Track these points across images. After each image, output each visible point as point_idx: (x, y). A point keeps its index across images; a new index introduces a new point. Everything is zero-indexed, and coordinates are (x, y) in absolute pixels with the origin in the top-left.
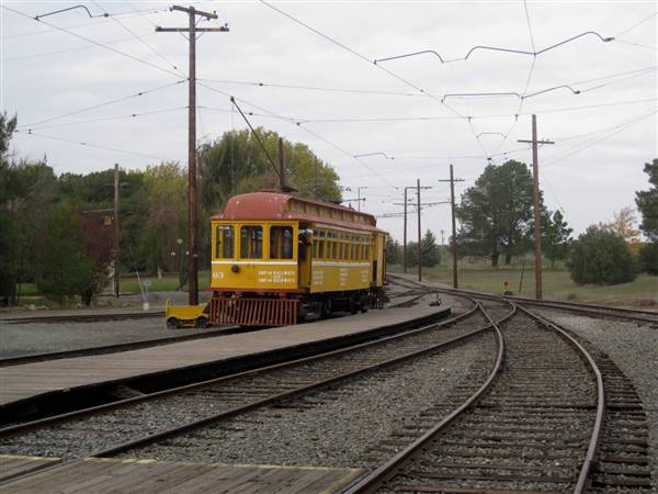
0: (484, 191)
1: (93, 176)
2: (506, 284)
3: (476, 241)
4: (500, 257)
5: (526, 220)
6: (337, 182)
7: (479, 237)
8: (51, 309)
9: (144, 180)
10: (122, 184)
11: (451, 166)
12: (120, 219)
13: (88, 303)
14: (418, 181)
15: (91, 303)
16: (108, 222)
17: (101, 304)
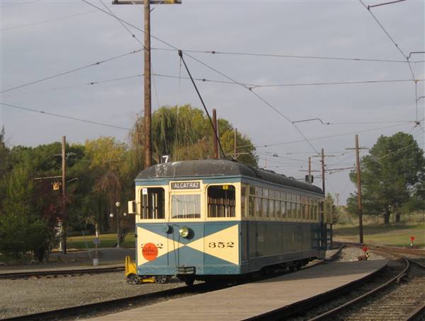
0: (377, 159)
1: (41, 148)
2: (413, 238)
3: (372, 202)
4: (391, 215)
5: (413, 184)
6: (253, 152)
7: (374, 199)
8: (9, 265)
9: (86, 152)
10: (68, 154)
11: (357, 136)
12: (67, 185)
13: (41, 259)
14: (323, 150)
15: (44, 260)
16: (55, 188)
17: (53, 260)
